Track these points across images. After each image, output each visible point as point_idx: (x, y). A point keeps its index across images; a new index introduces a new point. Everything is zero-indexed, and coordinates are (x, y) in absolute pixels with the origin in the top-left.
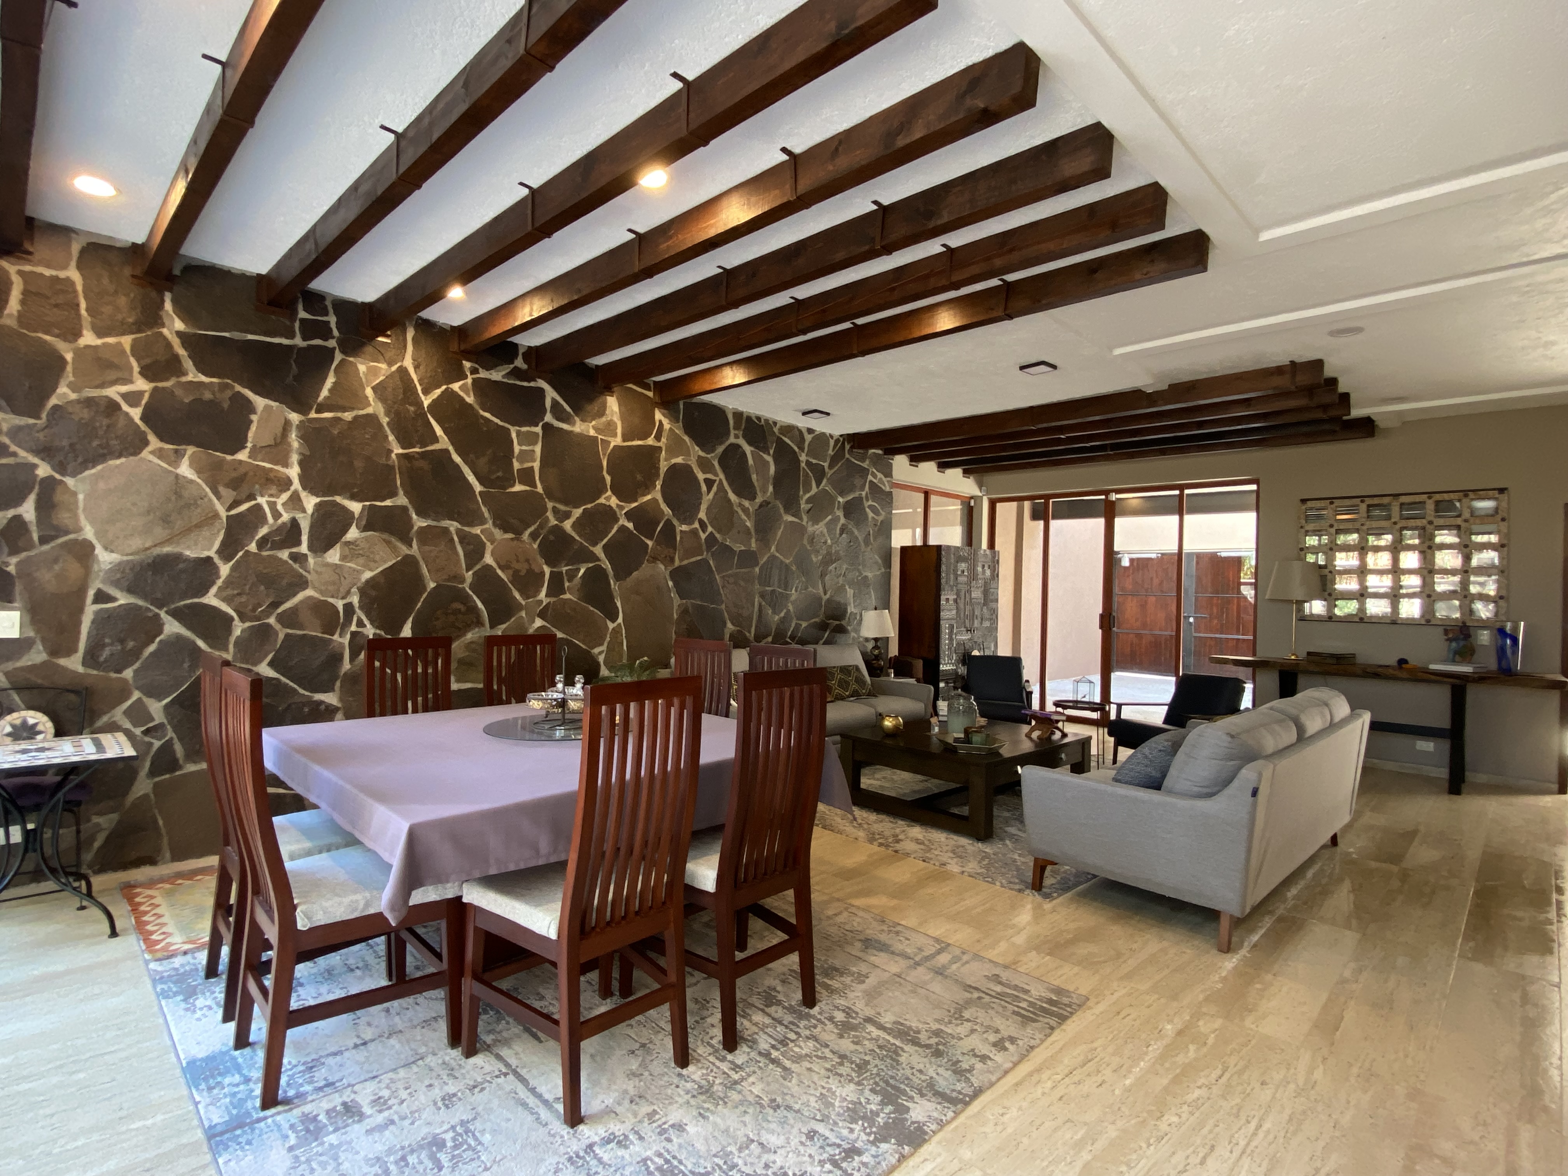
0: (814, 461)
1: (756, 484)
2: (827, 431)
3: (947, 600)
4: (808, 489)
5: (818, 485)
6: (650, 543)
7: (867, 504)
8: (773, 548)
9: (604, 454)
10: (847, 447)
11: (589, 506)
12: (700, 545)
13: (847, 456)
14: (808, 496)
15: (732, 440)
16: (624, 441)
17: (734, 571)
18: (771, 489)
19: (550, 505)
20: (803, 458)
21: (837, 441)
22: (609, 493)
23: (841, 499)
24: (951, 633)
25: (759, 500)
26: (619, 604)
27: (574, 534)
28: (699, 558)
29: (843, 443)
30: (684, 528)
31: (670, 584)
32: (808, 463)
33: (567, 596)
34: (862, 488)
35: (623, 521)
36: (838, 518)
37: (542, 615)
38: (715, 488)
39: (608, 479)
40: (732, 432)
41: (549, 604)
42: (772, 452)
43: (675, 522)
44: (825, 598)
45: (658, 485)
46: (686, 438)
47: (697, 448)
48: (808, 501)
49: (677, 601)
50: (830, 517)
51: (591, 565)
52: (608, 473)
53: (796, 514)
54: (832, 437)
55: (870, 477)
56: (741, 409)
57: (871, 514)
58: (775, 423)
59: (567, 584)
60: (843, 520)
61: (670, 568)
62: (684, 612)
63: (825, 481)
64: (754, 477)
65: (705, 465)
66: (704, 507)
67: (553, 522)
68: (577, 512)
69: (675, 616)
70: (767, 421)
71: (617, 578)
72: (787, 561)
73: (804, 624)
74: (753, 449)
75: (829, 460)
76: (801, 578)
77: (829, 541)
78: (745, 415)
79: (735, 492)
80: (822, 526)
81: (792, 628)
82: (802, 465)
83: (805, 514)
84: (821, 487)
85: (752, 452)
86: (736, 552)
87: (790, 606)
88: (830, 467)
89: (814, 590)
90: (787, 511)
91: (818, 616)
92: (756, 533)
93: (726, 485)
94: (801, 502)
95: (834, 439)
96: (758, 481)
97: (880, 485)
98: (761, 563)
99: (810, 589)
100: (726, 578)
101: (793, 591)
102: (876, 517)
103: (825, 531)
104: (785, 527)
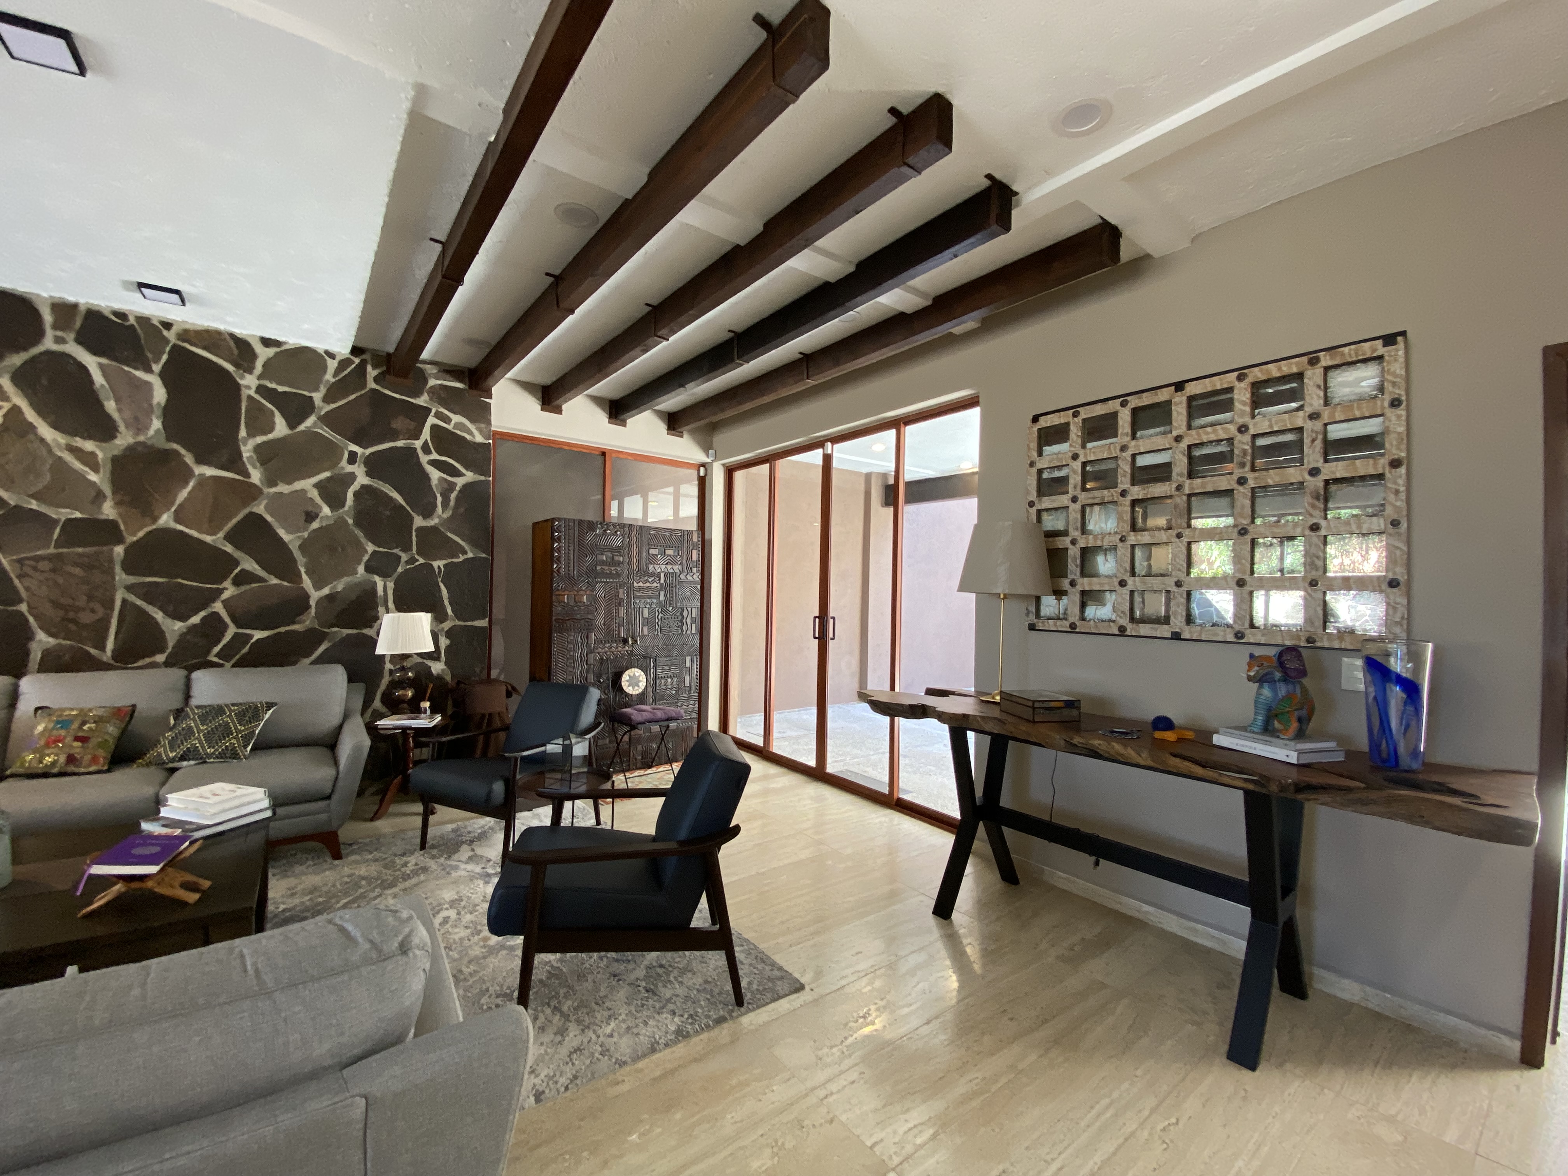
0: (282, 388)
1: (116, 416)
2: (320, 346)
3: (574, 597)
4: (261, 427)
5: (292, 425)
7: (424, 459)
8: (166, 520)
10: (372, 372)
13: (372, 386)
14: (260, 439)
15: (48, 343)
17: (52, 550)
18: (157, 424)
20: (249, 382)
21: (344, 362)
23: (355, 448)
24: (582, 645)
25: (124, 439)
29: (359, 366)
32: (260, 389)
34: (415, 435)
36: (352, 477)
40: (50, 333)
42: (157, 368)
44: (317, 595)
48: (263, 447)
50: (327, 474)
53: (233, 464)
54: (332, 356)
55: (431, 420)
56: (71, 298)
57: (435, 475)
58: (168, 325)
60: (362, 479)
63: (311, 420)
64: (110, 406)
70: (143, 320)
72: (208, 539)
73: (258, 635)
74: (104, 361)
75: (323, 390)
76: (249, 564)
77: (326, 510)
78: (83, 308)
79: (55, 426)
80: (307, 485)
81: (225, 641)
82: (245, 393)
83: (255, 467)
84: (302, 427)
85: (101, 366)
86: (56, 522)
87: (218, 607)
88: (327, 399)
89: (285, 583)
90: (200, 461)
91: (300, 623)
92: (114, 493)
93: (30, 415)
94: (243, 448)
95: (338, 359)
96: (119, 410)
97: (458, 432)
98: (131, 539)
99: (274, 581)
100: (27, 562)
101: (227, 584)
102: (450, 478)
103: (314, 495)
104: (200, 485)
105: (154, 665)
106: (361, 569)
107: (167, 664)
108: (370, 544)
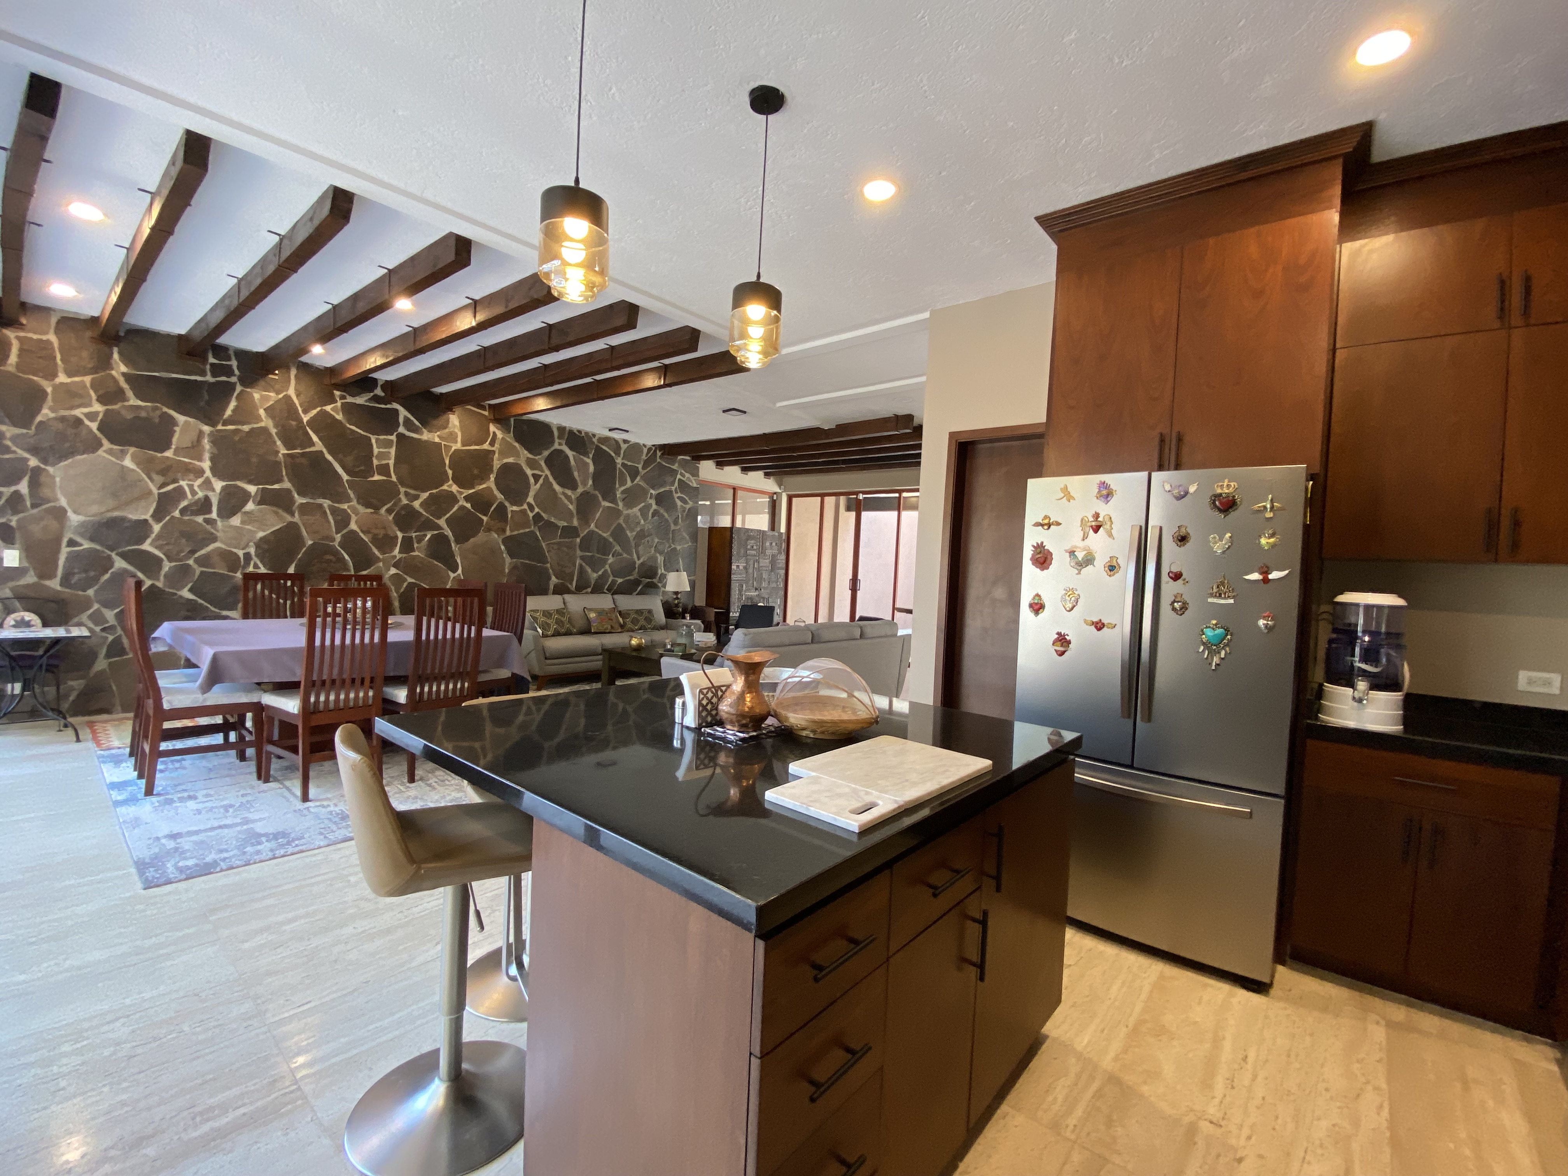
0: (629, 463)
1: (577, 479)
2: (641, 442)
3: (738, 566)
4: (623, 482)
5: (632, 481)
6: (485, 518)
7: (676, 496)
8: (592, 526)
9: (447, 455)
10: (659, 454)
11: (434, 491)
12: (529, 520)
13: (659, 460)
14: (623, 488)
15: (556, 446)
16: (463, 446)
17: (558, 540)
18: (590, 482)
19: (403, 490)
20: (619, 461)
21: (649, 450)
22: (451, 482)
23: (652, 491)
24: (740, 591)
25: (580, 490)
26: (459, 561)
27: (421, 510)
28: (527, 530)
29: (655, 451)
30: (515, 508)
31: (503, 547)
32: (623, 465)
33: (416, 553)
34: (673, 484)
35: (462, 502)
36: (651, 505)
37: (395, 566)
38: (541, 481)
39: (450, 472)
40: (557, 441)
41: (400, 559)
42: (591, 456)
43: (507, 504)
44: (638, 563)
45: (492, 477)
46: (517, 445)
47: (526, 452)
48: (623, 492)
49: (508, 560)
50: (643, 504)
51: (436, 532)
52: (450, 468)
53: (614, 500)
54: (645, 446)
55: (679, 476)
56: (564, 424)
57: (679, 503)
58: (594, 435)
59: (416, 545)
60: (654, 507)
61: (503, 537)
62: (514, 568)
63: (638, 478)
64: (576, 474)
65: (532, 464)
66: (532, 494)
67: (405, 501)
68: (425, 495)
69: (507, 571)
70: (587, 433)
71: (457, 542)
72: (605, 535)
73: (620, 580)
74: (575, 453)
75: (642, 463)
76: (617, 548)
77: (642, 522)
78: (568, 429)
79: (559, 484)
80: (636, 510)
81: (609, 583)
82: (618, 466)
83: (620, 502)
84: (635, 482)
85: (573, 455)
86: (559, 527)
87: (607, 567)
88: (643, 468)
89: (628, 557)
90: (604, 499)
91: (632, 575)
92: (577, 514)
93: (551, 479)
94: (617, 493)
95: (648, 447)
96: (579, 476)
97: (687, 482)
98: (582, 535)
99: (625, 555)
100: (551, 545)
101: (610, 556)
102: (684, 505)
103: (639, 514)
104: (603, 510)
105: (587, 593)
106: (653, 550)
107: (592, 592)
108: (656, 538)
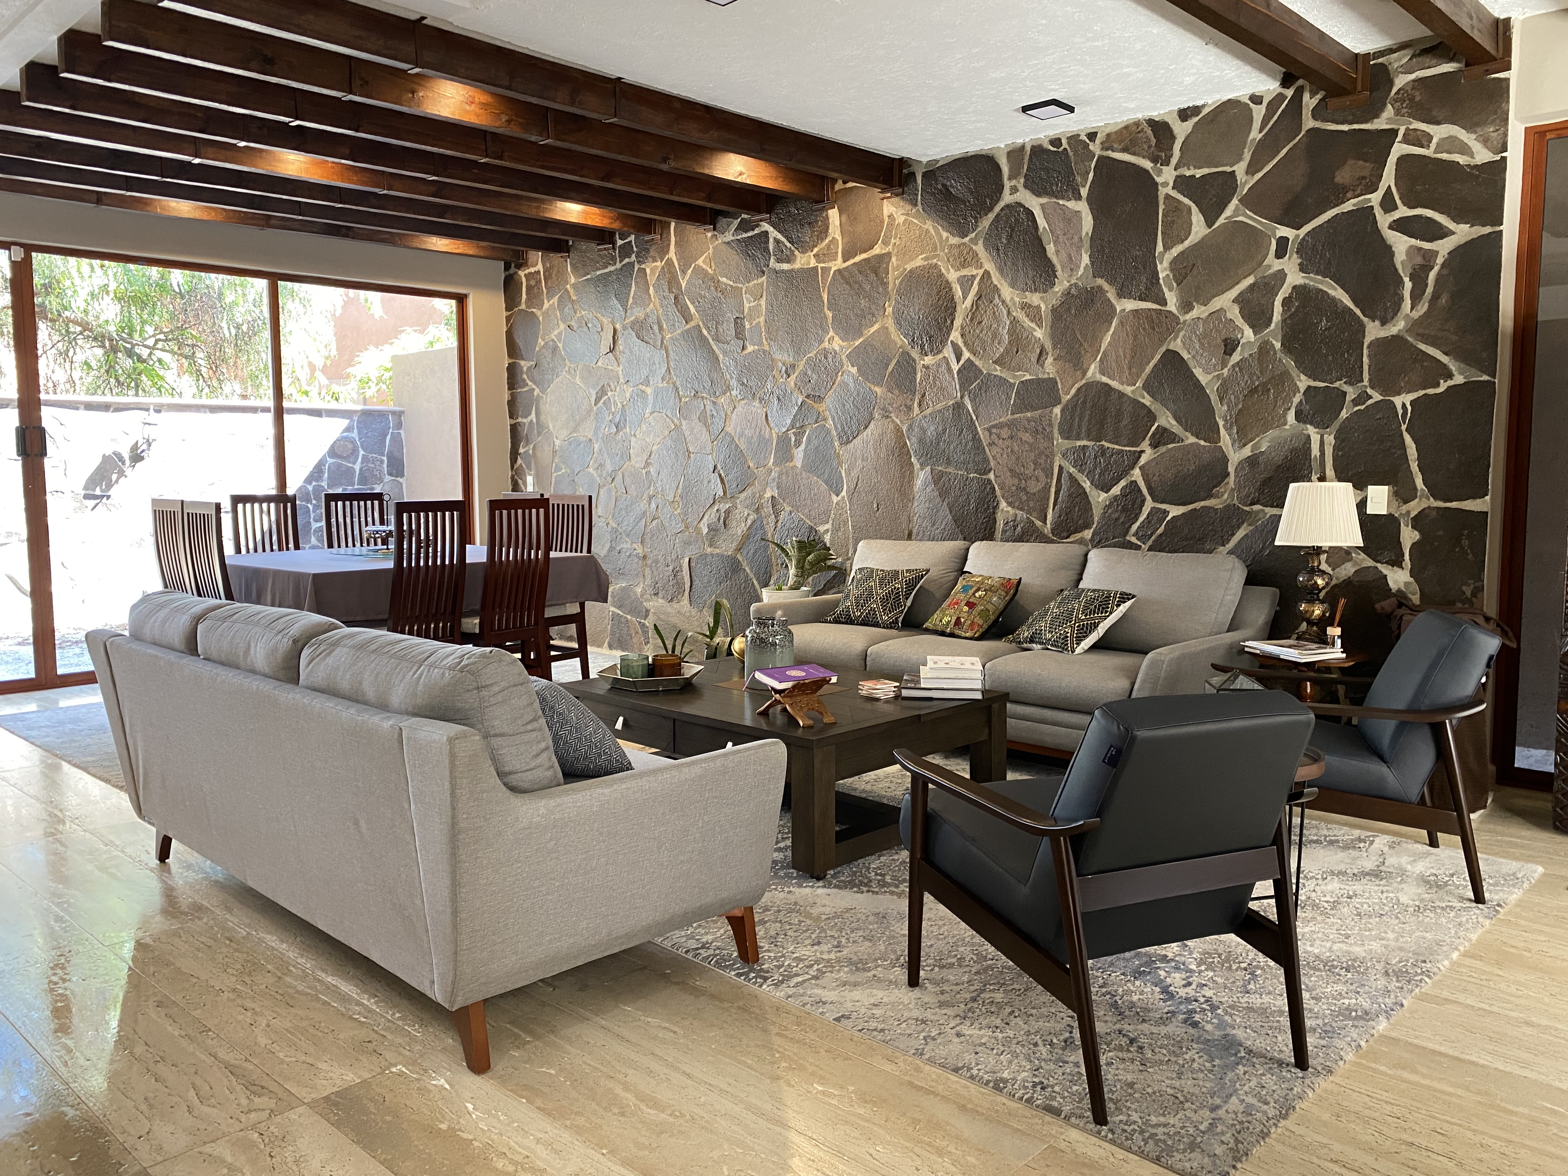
0: (1201, 173)
1: (1055, 260)
5: (1211, 220)
6: (878, 389)
7: (1384, 220)
8: (1093, 371)
9: (825, 284)
10: (1309, 104)
11: (811, 353)
12: (953, 380)
13: (1309, 123)
14: (1177, 250)
15: (1007, 198)
16: (846, 259)
17: (1010, 416)
18: (1085, 259)
19: (779, 358)
20: (1166, 176)
21: (1275, 103)
22: (832, 331)
23: (1285, 232)
25: (1061, 285)
26: (843, 474)
27: (795, 389)
28: (950, 401)
30: (927, 359)
31: (909, 443)
32: (1178, 182)
33: (791, 462)
35: (847, 366)
36: (1281, 276)
37: (772, 485)
38: (974, 288)
39: (830, 314)
40: (1007, 184)
41: (776, 474)
42: (1084, 192)
43: (915, 354)
45: (889, 306)
46: (929, 225)
47: (944, 235)
48: (1181, 260)
49: (920, 469)
50: (1249, 281)
51: (816, 426)
52: (829, 306)
53: (1151, 291)
54: (1257, 101)
55: (1399, 149)
57: (1401, 244)
58: (1093, 136)
59: (793, 450)
60: (1295, 278)
63: (1234, 205)
64: (1051, 249)
65: (966, 259)
66: (958, 321)
68: (801, 362)
69: (914, 489)
70: (1072, 139)
72: (1128, 390)
73: (1175, 511)
74: (1045, 200)
75: (1248, 156)
76: (1166, 419)
77: (1248, 334)
78: (1028, 148)
79: (1013, 284)
80: (1226, 301)
81: (1143, 517)
82: (1162, 192)
83: (1170, 290)
84: (1221, 220)
85: (1043, 206)
86: (1012, 386)
87: (1136, 474)
88: (1251, 170)
89: (1202, 443)
90: (1122, 294)
91: (1217, 496)
92: (1054, 347)
93: (996, 278)
94: (1159, 267)
95: (1265, 101)
96: (1058, 253)
97: (1444, 156)
98: (1066, 398)
99: (1192, 439)
100: (994, 430)
101: (1145, 445)
102: (1426, 245)
103: (1234, 313)
104: (1122, 323)
105: (1082, 542)
106: (1291, 416)
107: (1093, 542)
108: (1303, 377)
